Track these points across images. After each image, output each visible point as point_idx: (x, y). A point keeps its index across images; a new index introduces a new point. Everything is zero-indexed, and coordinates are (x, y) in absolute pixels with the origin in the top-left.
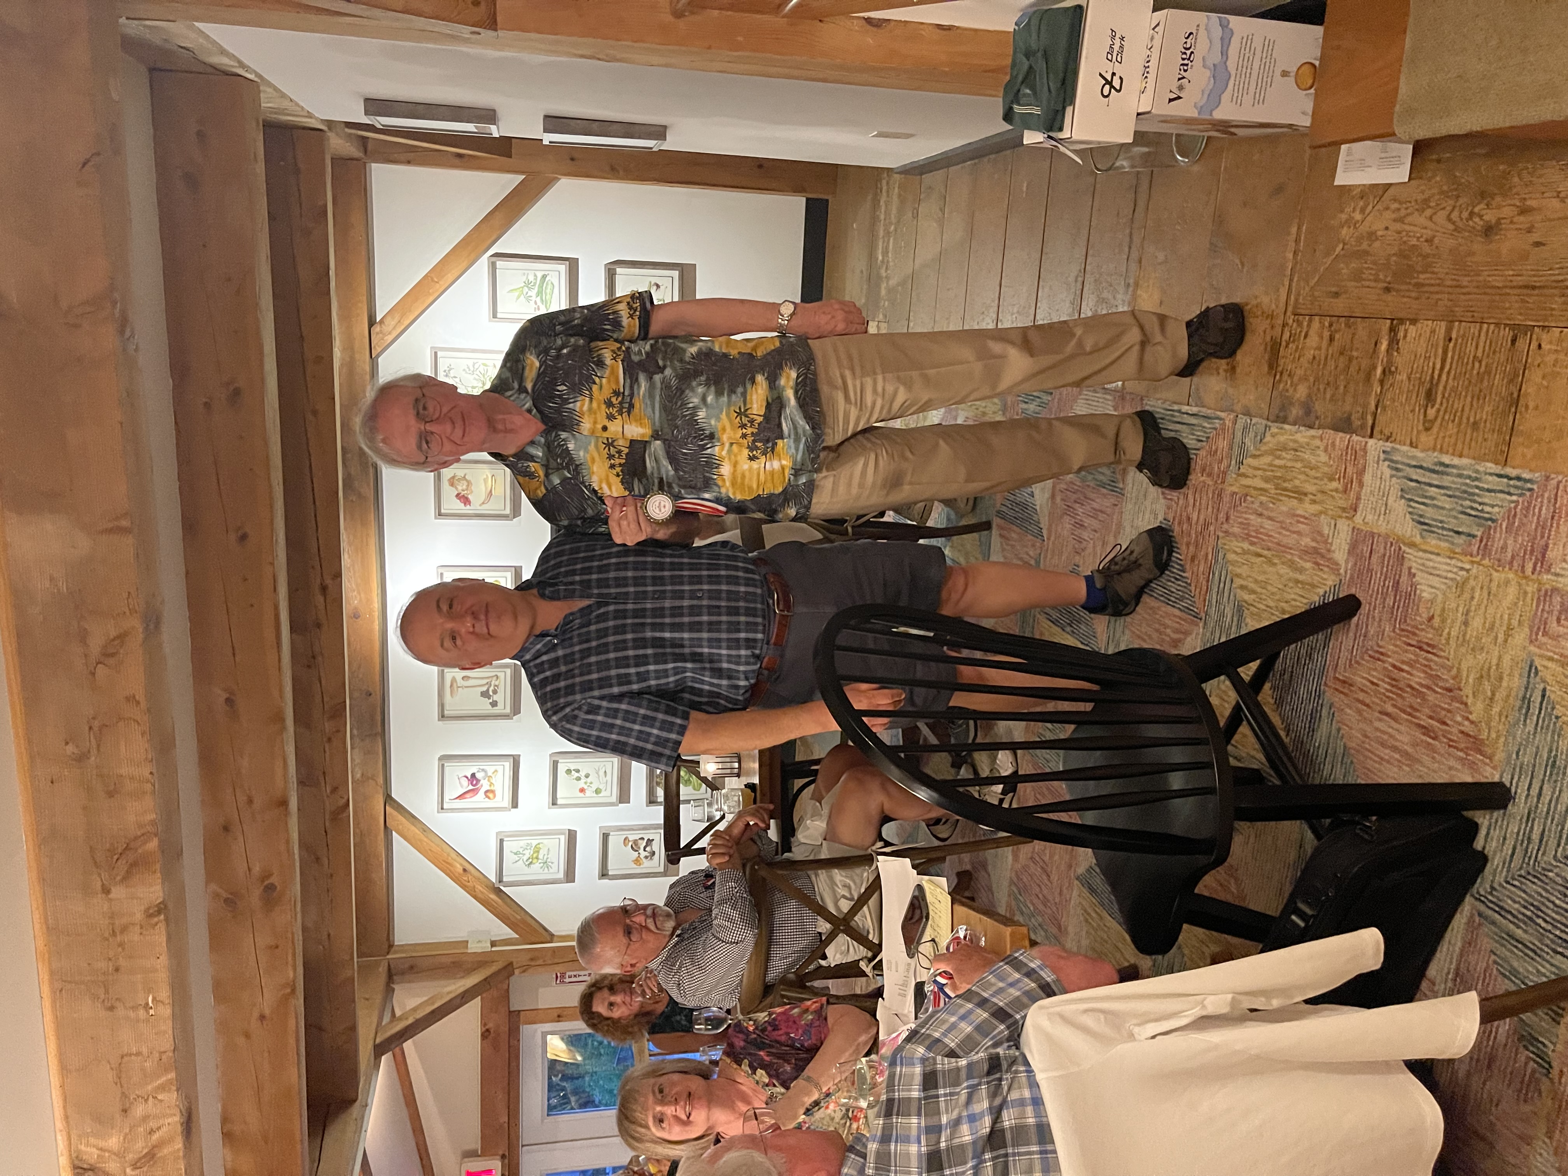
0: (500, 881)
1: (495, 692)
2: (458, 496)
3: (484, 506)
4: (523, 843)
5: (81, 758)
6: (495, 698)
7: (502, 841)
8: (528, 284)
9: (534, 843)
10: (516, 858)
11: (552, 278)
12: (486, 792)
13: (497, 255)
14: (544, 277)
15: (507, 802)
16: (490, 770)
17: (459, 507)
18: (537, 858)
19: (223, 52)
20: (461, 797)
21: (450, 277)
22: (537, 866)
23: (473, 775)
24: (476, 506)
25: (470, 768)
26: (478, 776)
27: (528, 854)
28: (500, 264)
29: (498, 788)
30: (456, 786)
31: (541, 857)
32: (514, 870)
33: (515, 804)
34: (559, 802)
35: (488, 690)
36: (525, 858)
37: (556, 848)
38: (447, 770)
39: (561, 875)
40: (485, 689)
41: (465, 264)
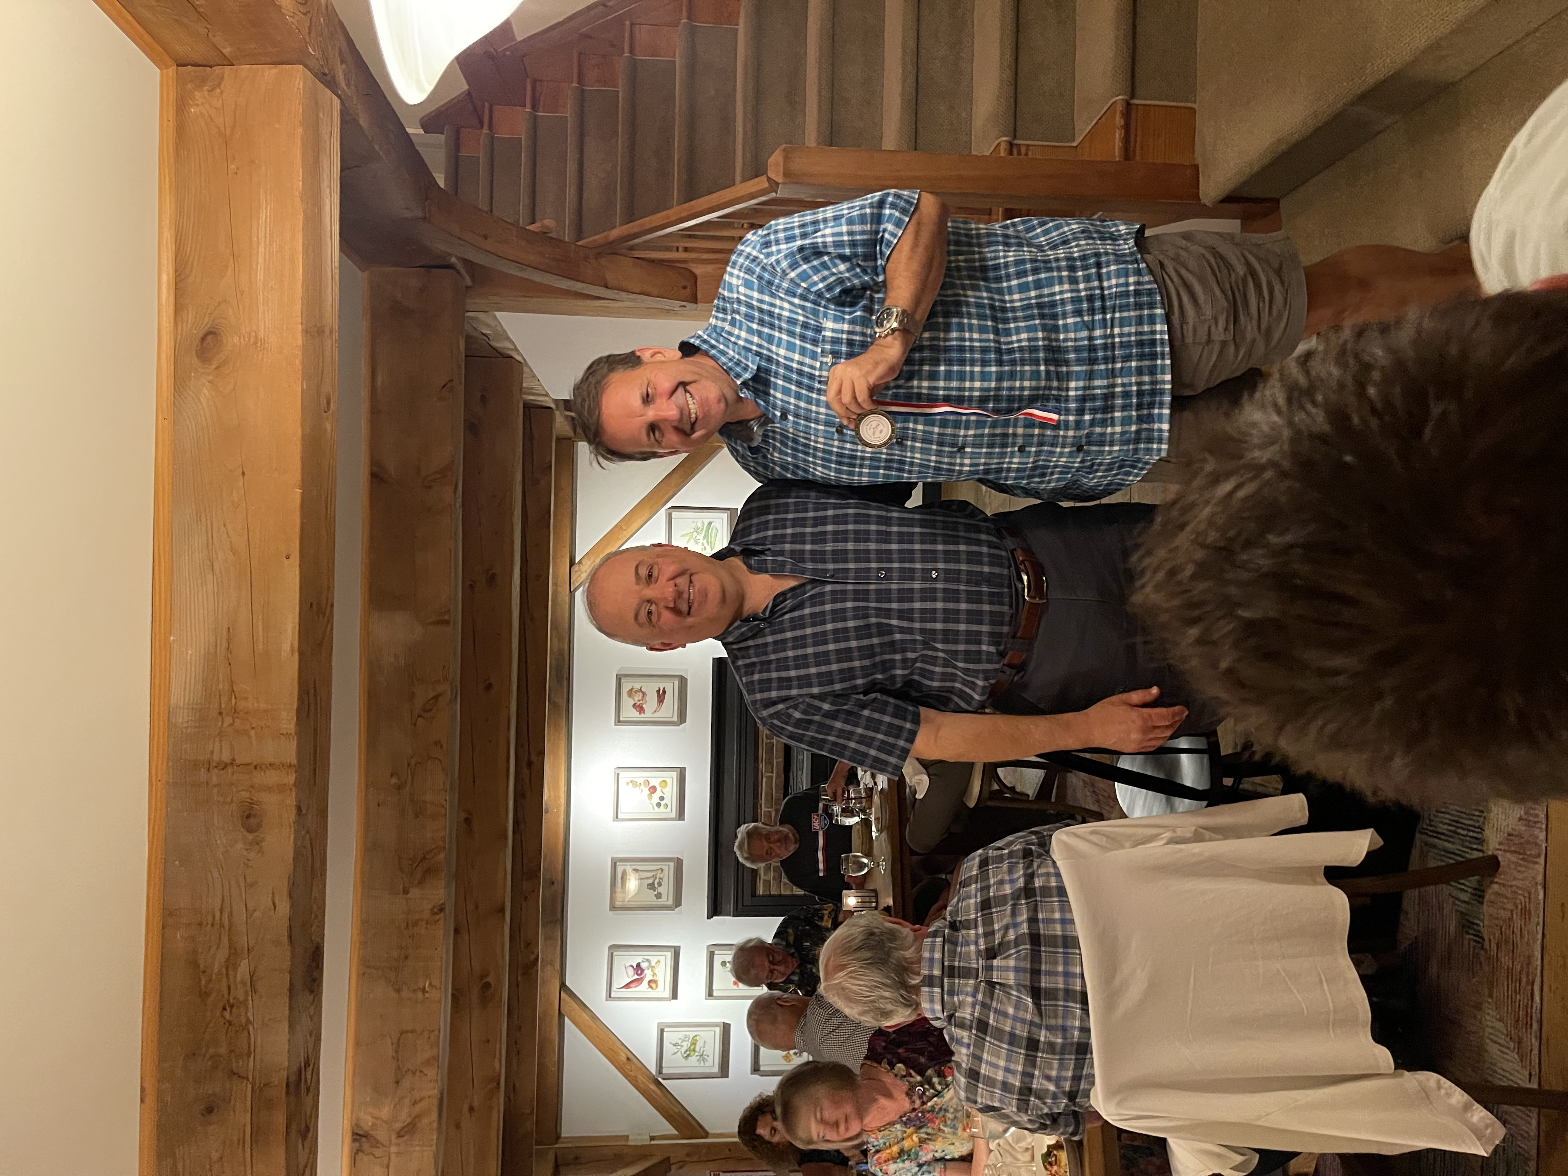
0: (660, 1071)
1: (660, 884)
2: (634, 706)
3: (656, 715)
4: (681, 1035)
5: (399, 788)
6: (660, 890)
7: (662, 1031)
8: (697, 530)
9: (692, 1035)
10: (675, 1049)
11: (717, 524)
12: (650, 982)
13: (672, 508)
14: (710, 523)
15: (667, 993)
16: (654, 961)
17: (634, 715)
18: (694, 1050)
19: (508, 339)
20: (627, 986)
21: (635, 526)
22: (694, 1059)
23: (638, 965)
24: (648, 715)
25: (636, 958)
26: (644, 965)
27: (686, 1045)
28: (675, 514)
29: (660, 978)
30: (623, 976)
31: (697, 1049)
32: (674, 1062)
33: (675, 996)
34: (715, 994)
35: (653, 884)
36: (683, 1050)
37: (711, 1041)
38: (616, 959)
39: (716, 1069)
40: (651, 881)
41: (646, 516)
